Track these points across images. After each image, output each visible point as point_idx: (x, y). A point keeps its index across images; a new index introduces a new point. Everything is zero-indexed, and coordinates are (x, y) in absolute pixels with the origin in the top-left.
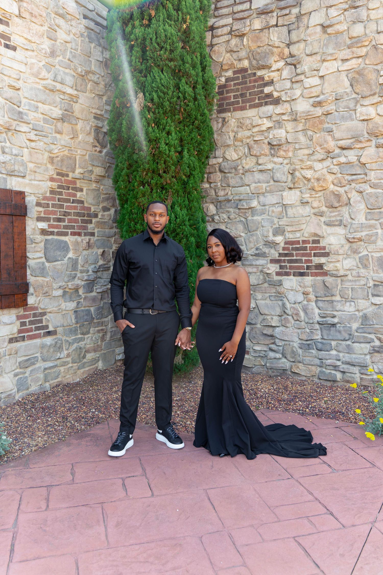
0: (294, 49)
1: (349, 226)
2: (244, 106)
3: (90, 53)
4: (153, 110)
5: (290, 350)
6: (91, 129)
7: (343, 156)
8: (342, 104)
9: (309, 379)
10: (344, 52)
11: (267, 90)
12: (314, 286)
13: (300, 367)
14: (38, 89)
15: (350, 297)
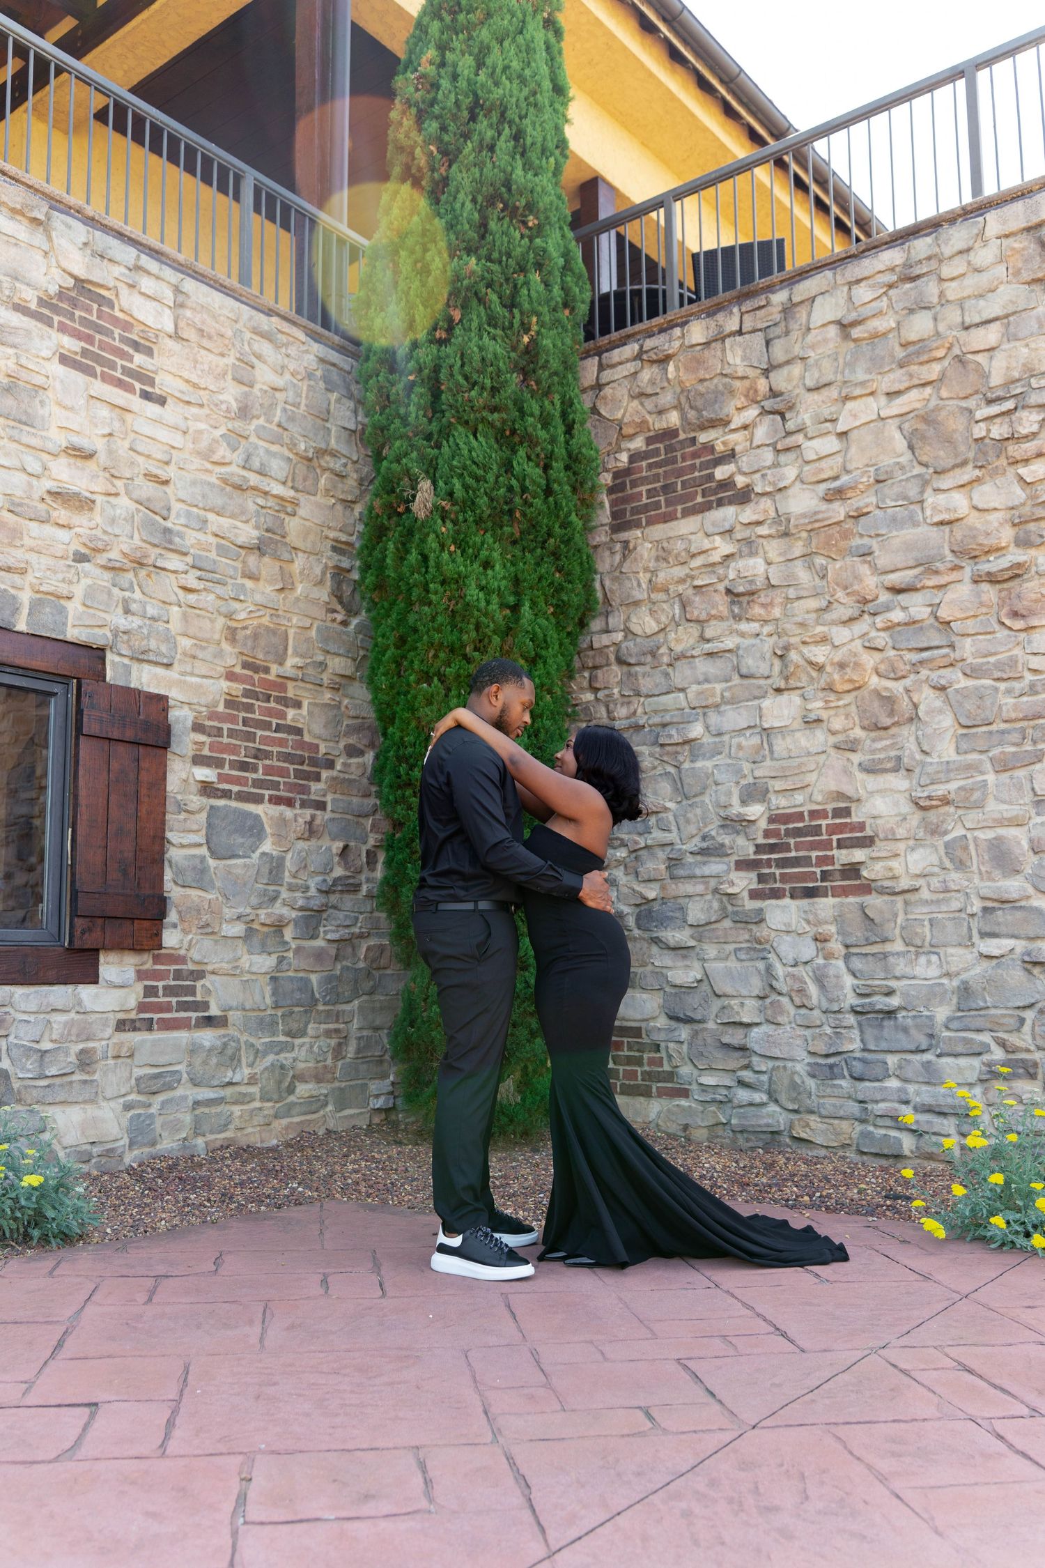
0: (780, 380)
1: (917, 770)
2: (670, 513)
3: (328, 412)
4: (453, 516)
5: (786, 1082)
6: (324, 573)
7: (898, 608)
8: (890, 490)
9: (835, 1154)
10: (892, 376)
11: (721, 473)
12: (839, 919)
13: (812, 1124)
14: (209, 484)
15: (927, 944)
